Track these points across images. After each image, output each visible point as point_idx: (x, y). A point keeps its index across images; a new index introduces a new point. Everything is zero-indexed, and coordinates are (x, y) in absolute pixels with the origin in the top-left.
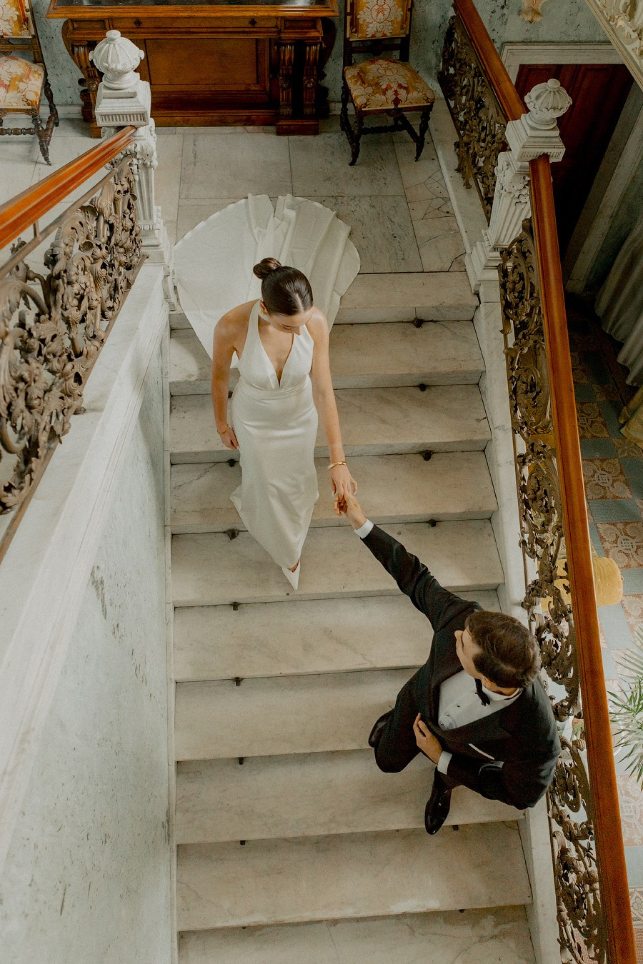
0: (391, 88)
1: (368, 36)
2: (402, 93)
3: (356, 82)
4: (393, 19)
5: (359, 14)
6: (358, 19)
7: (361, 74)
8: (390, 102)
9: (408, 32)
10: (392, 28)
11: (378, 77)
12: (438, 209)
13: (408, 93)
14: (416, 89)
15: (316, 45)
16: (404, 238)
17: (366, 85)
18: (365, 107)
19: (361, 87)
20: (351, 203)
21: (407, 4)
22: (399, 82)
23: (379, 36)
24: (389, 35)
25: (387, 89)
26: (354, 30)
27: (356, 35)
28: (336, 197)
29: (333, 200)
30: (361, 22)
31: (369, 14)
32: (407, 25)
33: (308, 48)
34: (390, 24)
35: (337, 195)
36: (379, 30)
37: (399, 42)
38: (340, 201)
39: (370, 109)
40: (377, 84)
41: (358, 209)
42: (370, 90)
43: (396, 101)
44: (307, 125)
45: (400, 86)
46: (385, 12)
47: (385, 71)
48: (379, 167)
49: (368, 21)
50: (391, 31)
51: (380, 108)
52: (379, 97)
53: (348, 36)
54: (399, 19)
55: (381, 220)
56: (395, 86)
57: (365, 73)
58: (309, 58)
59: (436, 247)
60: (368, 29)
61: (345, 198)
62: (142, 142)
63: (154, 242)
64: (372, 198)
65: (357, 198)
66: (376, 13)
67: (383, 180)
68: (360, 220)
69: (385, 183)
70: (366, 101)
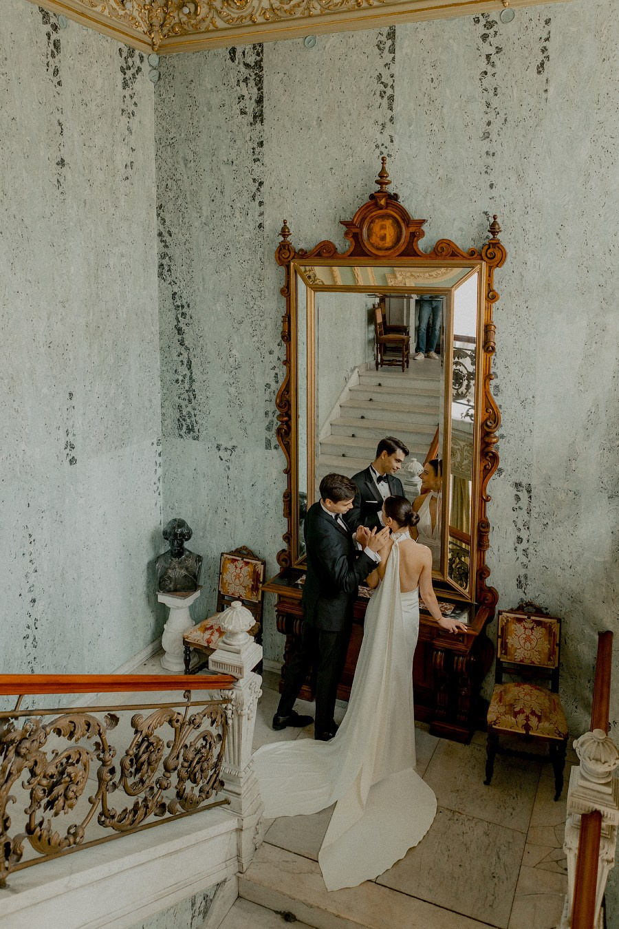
0: (524, 712)
1: (517, 660)
2: (533, 721)
3: (496, 699)
4: (540, 650)
5: (508, 639)
6: (506, 643)
7: (503, 693)
8: (520, 726)
9: (557, 665)
10: (539, 657)
11: (516, 700)
12: (557, 862)
13: (540, 721)
14: (548, 719)
15: (464, 656)
16: (503, 882)
17: (502, 704)
18: (495, 725)
19: (498, 704)
20: (467, 823)
21: (555, 641)
22: (533, 709)
23: (527, 662)
24: (537, 663)
25: (519, 712)
26: (504, 652)
27: (507, 656)
28: (454, 812)
29: (450, 814)
30: (509, 646)
31: (517, 640)
33: (456, 658)
34: (538, 653)
35: (457, 810)
36: (527, 657)
38: (456, 817)
39: (500, 728)
40: (512, 705)
41: (470, 832)
42: (502, 710)
43: (527, 727)
45: (533, 713)
46: (532, 642)
47: (525, 696)
49: (516, 646)
50: (539, 660)
51: (510, 730)
52: (511, 719)
53: (499, 656)
54: (546, 651)
55: (488, 852)
56: (528, 711)
57: (505, 693)
58: (457, 666)
59: (535, 906)
60: (517, 654)
61: (464, 816)
62: (238, 692)
63: (237, 790)
64: (490, 826)
65: (475, 820)
66: (524, 641)
67: (510, 810)
68: (466, 845)
69: (512, 814)
70: (495, 719)
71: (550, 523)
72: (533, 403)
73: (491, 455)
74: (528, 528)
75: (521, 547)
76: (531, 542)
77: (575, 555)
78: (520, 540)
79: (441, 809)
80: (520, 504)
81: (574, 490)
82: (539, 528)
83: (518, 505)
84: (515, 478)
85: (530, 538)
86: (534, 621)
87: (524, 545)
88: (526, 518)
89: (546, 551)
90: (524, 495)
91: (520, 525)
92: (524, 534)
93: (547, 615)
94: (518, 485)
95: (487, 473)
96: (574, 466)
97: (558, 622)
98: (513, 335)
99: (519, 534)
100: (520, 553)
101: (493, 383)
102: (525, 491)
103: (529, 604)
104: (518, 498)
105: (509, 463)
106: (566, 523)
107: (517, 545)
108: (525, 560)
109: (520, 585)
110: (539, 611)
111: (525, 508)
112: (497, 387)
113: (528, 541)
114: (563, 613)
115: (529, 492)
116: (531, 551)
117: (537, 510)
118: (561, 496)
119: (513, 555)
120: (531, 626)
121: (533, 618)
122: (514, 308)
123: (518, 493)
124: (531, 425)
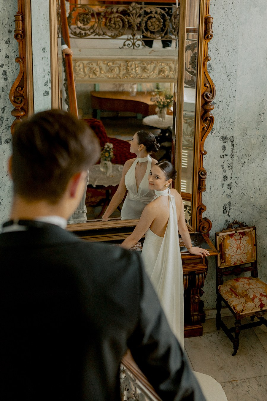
0: (256, 297)
1: (232, 264)
2: (264, 300)
3: (232, 295)
4: (246, 252)
5: (226, 251)
6: (225, 254)
7: (233, 289)
8: (257, 306)
9: (255, 259)
10: (246, 257)
11: (246, 291)
15: (202, 274)
17: (240, 297)
18: (242, 312)
19: (236, 299)
20: (244, 385)
21: (254, 242)
22: (260, 292)
23: (239, 263)
24: (244, 262)
25: (254, 298)
26: (223, 261)
27: (225, 264)
28: (231, 382)
29: (230, 385)
30: (227, 256)
31: (232, 250)
32: (254, 255)
33: (197, 276)
34: (245, 255)
35: (232, 380)
36: (239, 259)
37: (250, 265)
38: (235, 384)
39: (246, 313)
40: (246, 295)
41: (250, 389)
42: (243, 300)
43: (262, 306)
44: (195, 329)
45: (261, 295)
46: (241, 248)
47: (249, 286)
48: (253, 354)
49: (231, 254)
50: (246, 259)
51: (252, 312)
52: (250, 305)
53: (219, 265)
54: (250, 251)
56: (258, 295)
57: (235, 289)
58: (199, 281)
60: (232, 260)
61: (239, 381)
64: (257, 379)
65: (247, 381)
66: (236, 249)
67: (259, 364)
68: (255, 398)
69: (262, 366)
70: (242, 308)
71: (246, 162)
72: (235, 76)
73: (209, 118)
74: (231, 168)
75: (226, 183)
76: (233, 178)
77: (262, 181)
78: (225, 178)
79: (223, 384)
80: (226, 152)
81: (262, 135)
82: (239, 167)
83: (225, 153)
84: (222, 134)
85: (233, 175)
86: (240, 233)
87: (229, 181)
88: (230, 161)
89: (244, 182)
90: (228, 145)
91: (226, 168)
92: (228, 174)
93: (246, 226)
94: (224, 139)
95: (205, 132)
96: (262, 118)
97: (254, 230)
98: (222, 25)
99: (224, 174)
100: (225, 187)
101: (208, 63)
102: (229, 142)
103: (235, 223)
104: (224, 148)
105: (218, 123)
106: (257, 160)
107: (223, 182)
108: (228, 192)
109: (225, 210)
110: (241, 225)
111: (229, 154)
112: (210, 66)
113: (231, 178)
114: (254, 222)
115: (232, 142)
116: (234, 184)
117: (238, 154)
118: (254, 141)
119: (221, 190)
120: (239, 237)
121: (238, 231)
122: (223, 4)
123: (225, 144)
124: (234, 93)
